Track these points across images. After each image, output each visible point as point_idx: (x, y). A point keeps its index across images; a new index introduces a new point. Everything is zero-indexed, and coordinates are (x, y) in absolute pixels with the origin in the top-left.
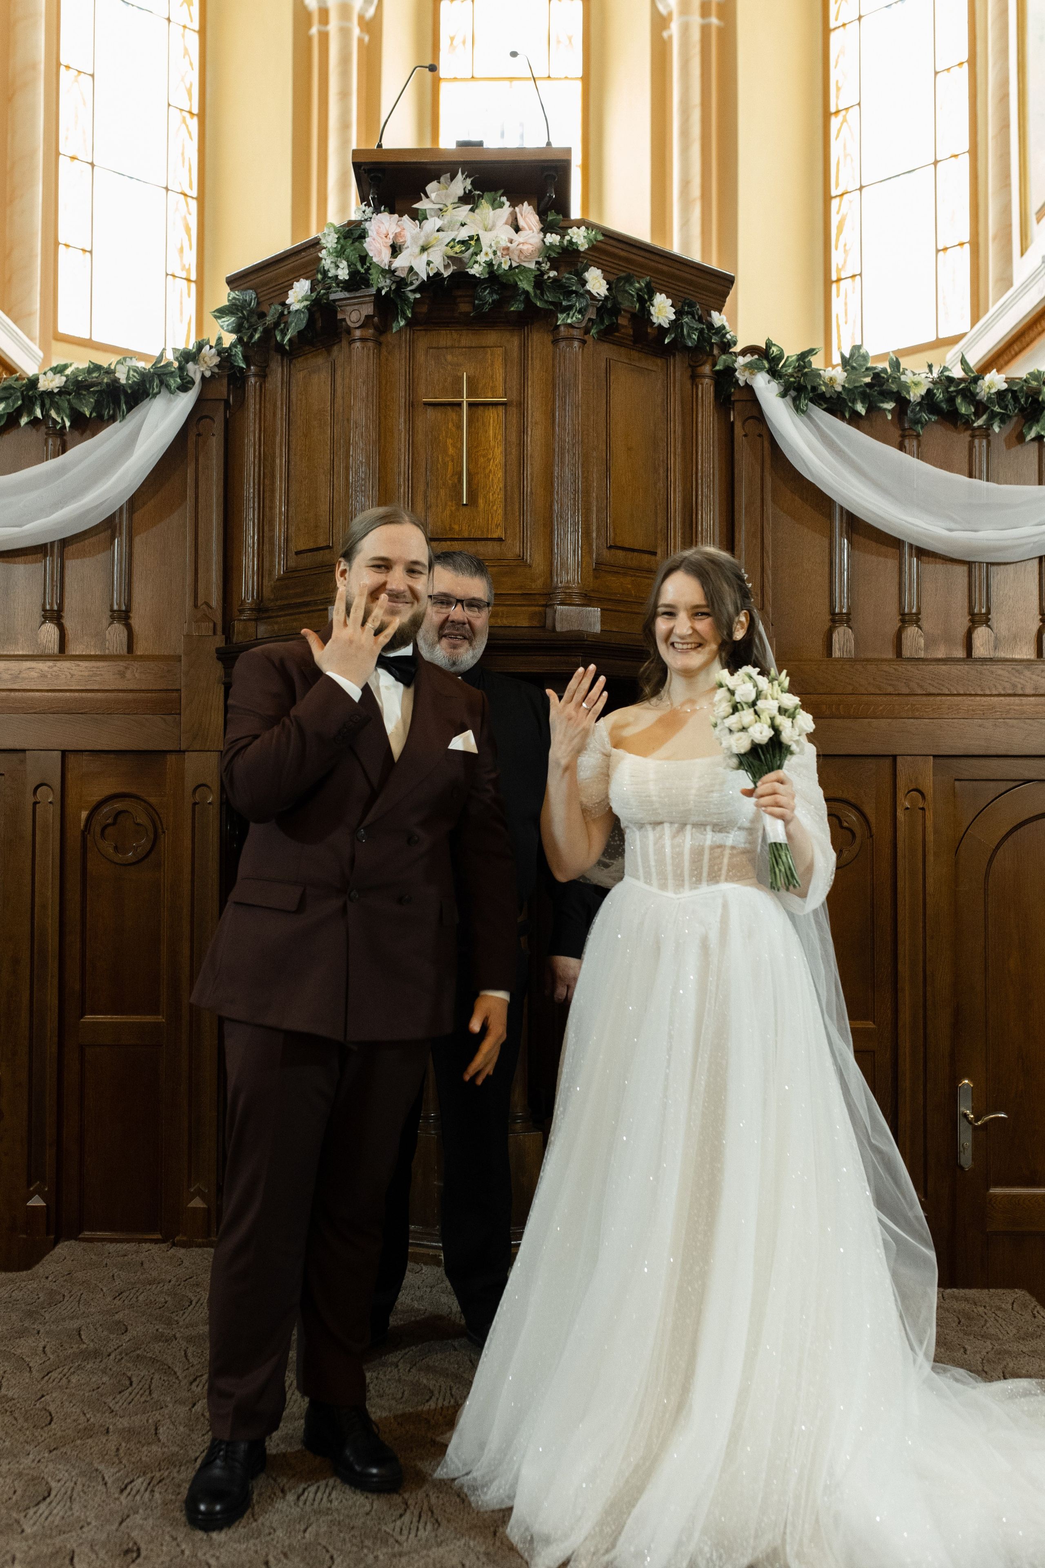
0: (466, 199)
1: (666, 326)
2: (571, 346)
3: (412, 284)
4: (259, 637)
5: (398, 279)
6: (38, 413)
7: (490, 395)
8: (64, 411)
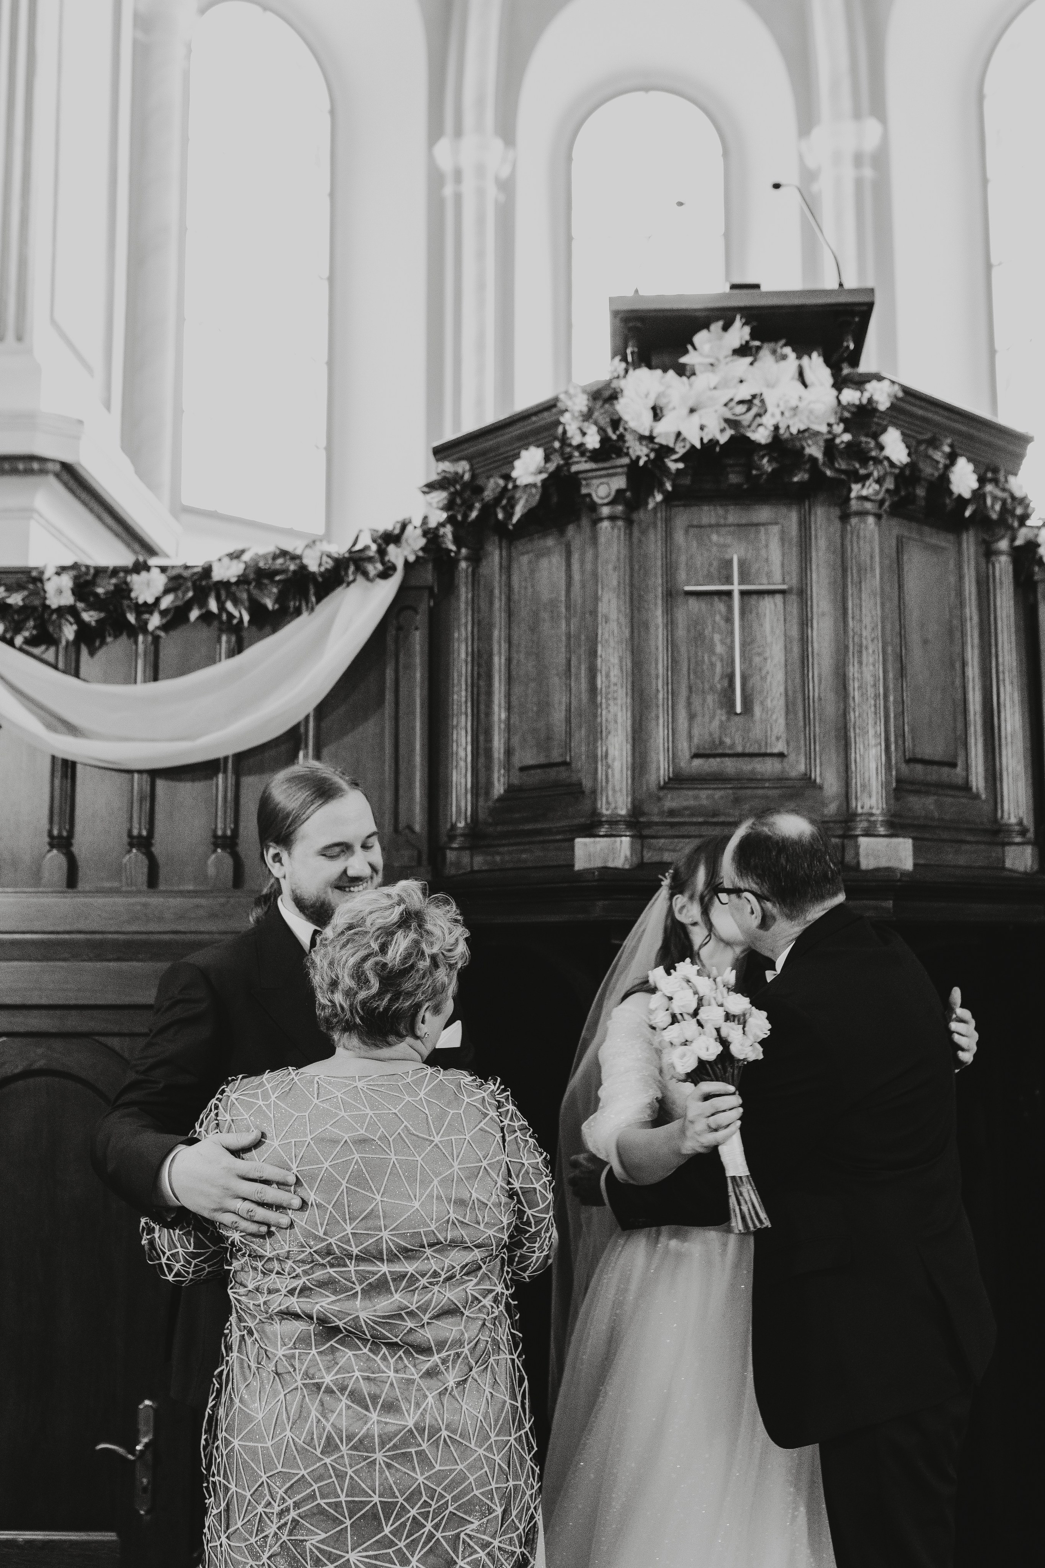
0: (742, 351)
1: (967, 495)
2: (865, 523)
3: (675, 453)
4: (476, 868)
5: (657, 446)
6: (213, 606)
7: (765, 581)
8: (242, 603)
